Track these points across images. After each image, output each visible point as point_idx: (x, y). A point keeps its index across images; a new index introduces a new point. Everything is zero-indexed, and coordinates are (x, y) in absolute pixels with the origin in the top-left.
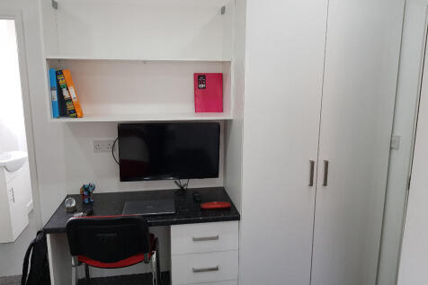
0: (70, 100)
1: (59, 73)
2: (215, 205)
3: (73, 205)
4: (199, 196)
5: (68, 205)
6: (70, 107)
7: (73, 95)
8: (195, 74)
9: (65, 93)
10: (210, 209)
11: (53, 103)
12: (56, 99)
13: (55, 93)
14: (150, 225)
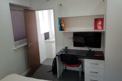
0: (63, 27)
1: (61, 21)
2: (98, 55)
3: (63, 51)
4: (94, 52)
5: (62, 51)
6: (63, 28)
7: (63, 26)
8: (95, 19)
9: (62, 25)
10: (96, 56)
11: (59, 28)
12: (60, 27)
13: (60, 25)
14: (79, 57)
